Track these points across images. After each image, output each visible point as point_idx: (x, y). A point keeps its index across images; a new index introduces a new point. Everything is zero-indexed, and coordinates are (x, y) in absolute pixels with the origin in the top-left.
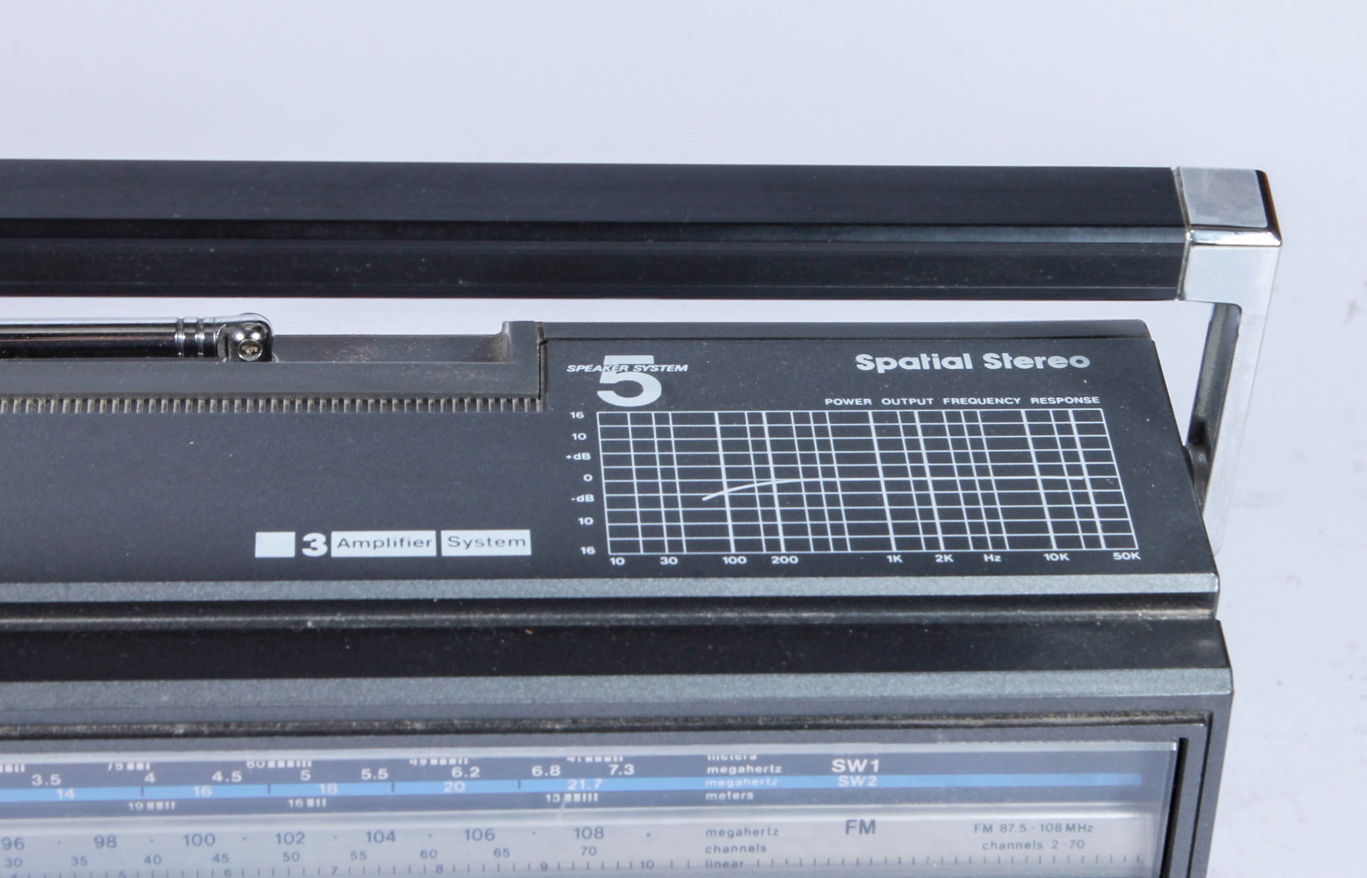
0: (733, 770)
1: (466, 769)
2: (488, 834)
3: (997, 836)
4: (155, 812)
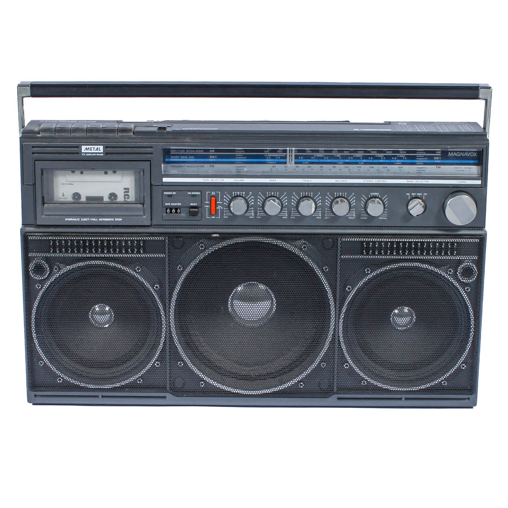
0: (420, 159)
1: (383, 158)
2: (386, 167)
3: (458, 169)
4: (340, 164)
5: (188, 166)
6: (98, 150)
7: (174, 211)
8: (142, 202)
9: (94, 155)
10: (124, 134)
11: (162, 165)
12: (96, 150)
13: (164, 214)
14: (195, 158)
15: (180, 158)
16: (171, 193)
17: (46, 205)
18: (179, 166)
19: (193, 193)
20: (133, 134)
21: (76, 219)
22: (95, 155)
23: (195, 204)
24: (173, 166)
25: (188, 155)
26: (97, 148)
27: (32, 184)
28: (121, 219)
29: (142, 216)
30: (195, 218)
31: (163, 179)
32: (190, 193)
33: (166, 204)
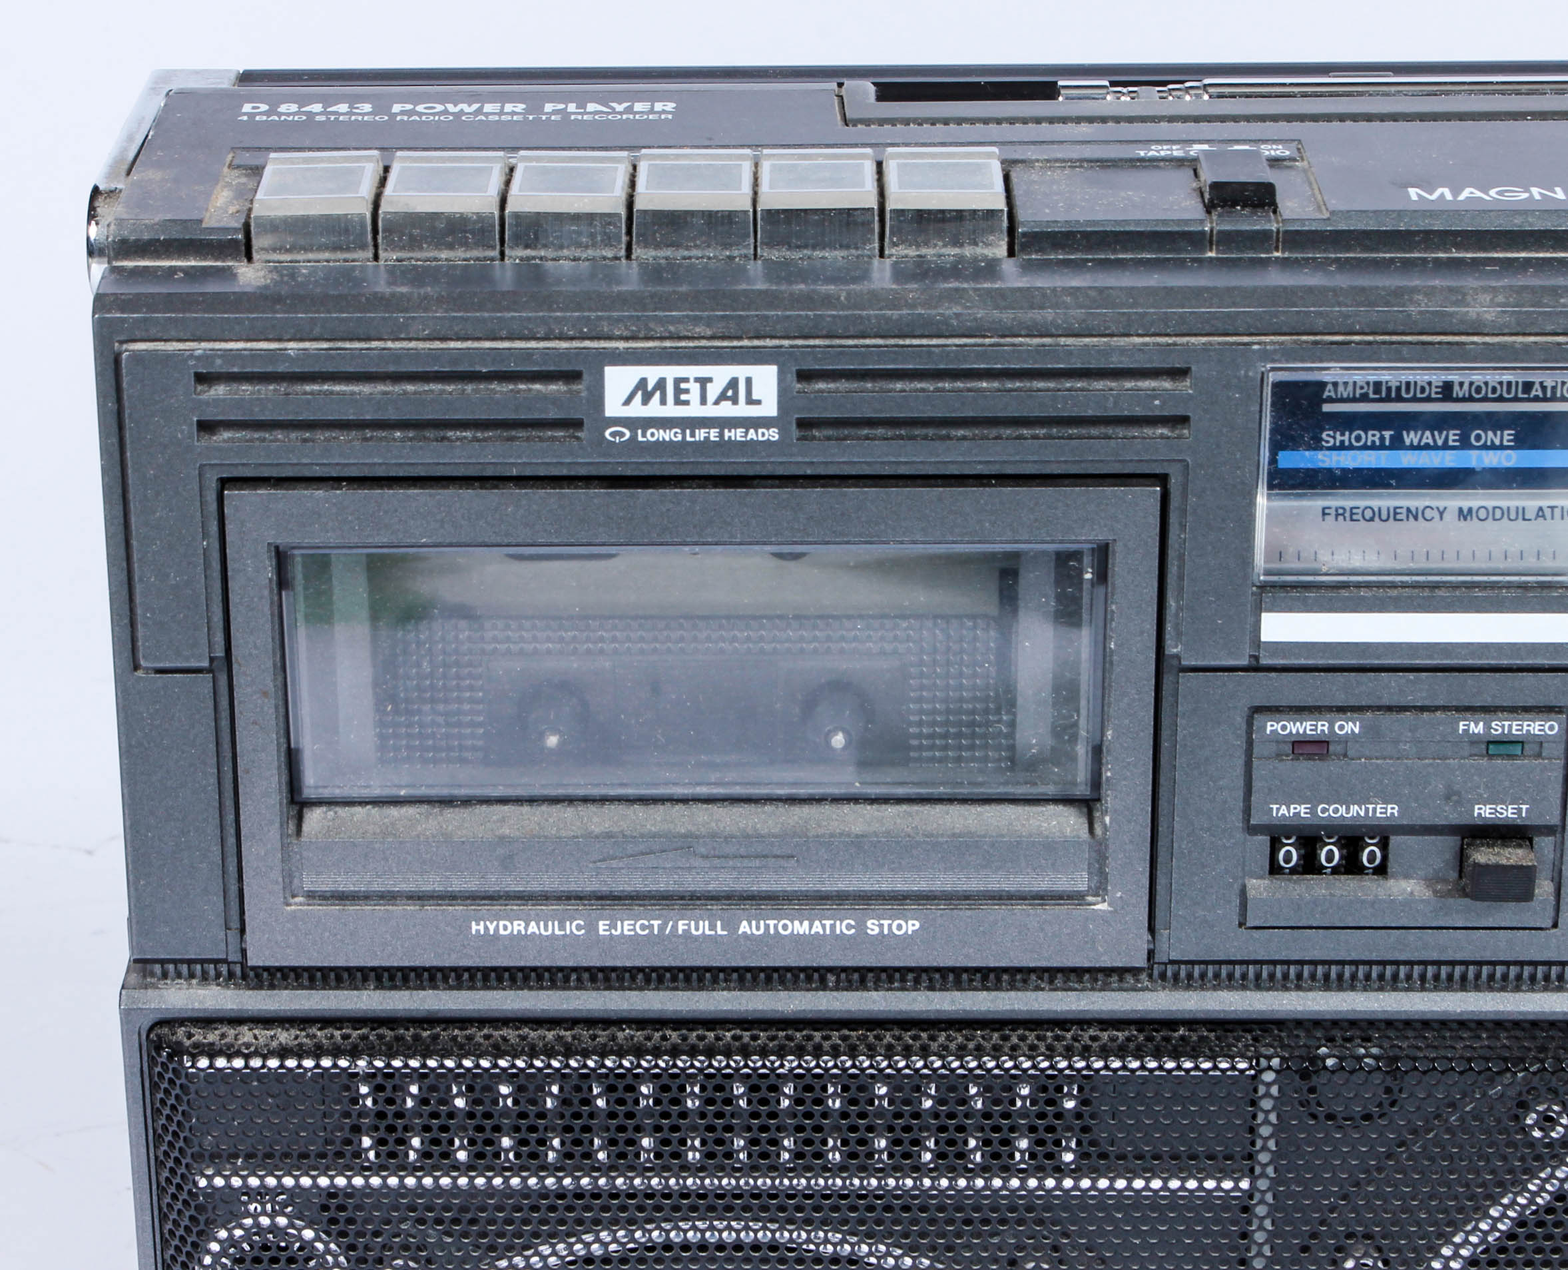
5: (1464, 514)
6: (735, 401)
7: (1331, 854)
8: (1082, 789)
9: (701, 434)
10: (939, 251)
11: (1262, 500)
12: (722, 397)
13: (1259, 887)
14: (1521, 443)
15: (1397, 444)
16: (1323, 727)
17: (315, 818)
18: (1394, 514)
19: (1500, 727)
20: (1011, 253)
21: (553, 928)
22: (713, 434)
23: (1507, 812)
24: (1339, 513)
25: (1465, 424)
26: (733, 384)
27: (205, 664)
28: (913, 926)
29: (1076, 898)
30: (1508, 913)
31: (1266, 618)
32: (1477, 728)
33: (1282, 811)
